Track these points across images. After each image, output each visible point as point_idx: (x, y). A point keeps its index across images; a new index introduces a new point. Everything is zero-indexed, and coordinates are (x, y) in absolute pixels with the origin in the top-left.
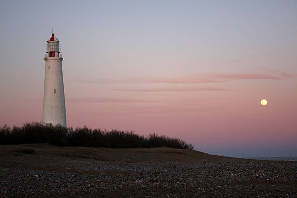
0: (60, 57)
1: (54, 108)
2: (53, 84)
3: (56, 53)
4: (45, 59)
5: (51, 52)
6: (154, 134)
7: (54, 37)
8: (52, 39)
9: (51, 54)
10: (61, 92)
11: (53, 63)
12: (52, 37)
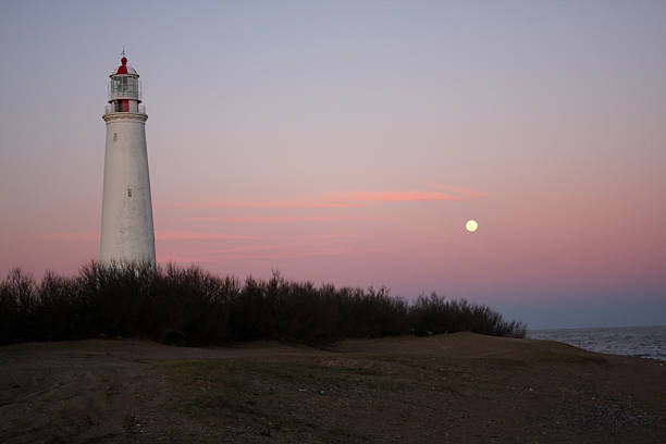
0: (141, 111)
1: (127, 234)
2: (124, 177)
3: (131, 104)
4: (105, 118)
5: (120, 101)
6: (434, 295)
7: (127, 65)
8: (123, 70)
9: (121, 105)
10: (144, 194)
11: (123, 125)
12: (121, 64)
